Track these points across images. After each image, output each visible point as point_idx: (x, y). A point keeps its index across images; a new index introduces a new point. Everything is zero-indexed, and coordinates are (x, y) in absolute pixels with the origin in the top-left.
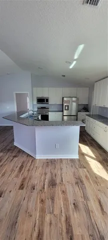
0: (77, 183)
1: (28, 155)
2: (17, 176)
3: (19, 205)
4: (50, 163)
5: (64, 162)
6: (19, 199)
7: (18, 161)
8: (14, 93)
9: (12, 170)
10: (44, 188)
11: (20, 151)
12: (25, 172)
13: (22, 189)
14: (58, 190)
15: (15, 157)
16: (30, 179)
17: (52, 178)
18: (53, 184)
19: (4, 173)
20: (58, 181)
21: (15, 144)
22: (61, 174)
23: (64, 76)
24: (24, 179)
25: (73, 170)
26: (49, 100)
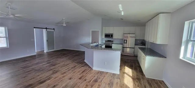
0: (109, 84)
1: (90, 67)
2: (80, 74)
3: (76, 84)
4: (99, 73)
5: (108, 74)
6: (77, 82)
7: (83, 69)
8: (91, 30)
9: (79, 72)
10: (90, 81)
11: (87, 65)
12: (84, 74)
13: (80, 79)
14: (97, 84)
15: (82, 66)
16: (86, 77)
17: (97, 79)
18: (96, 81)
19: (75, 72)
20: (99, 81)
21: (85, 61)
22: (103, 79)
23: (122, 19)
24: (83, 76)
25: (111, 79)
26: (113, 36)
